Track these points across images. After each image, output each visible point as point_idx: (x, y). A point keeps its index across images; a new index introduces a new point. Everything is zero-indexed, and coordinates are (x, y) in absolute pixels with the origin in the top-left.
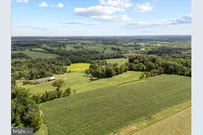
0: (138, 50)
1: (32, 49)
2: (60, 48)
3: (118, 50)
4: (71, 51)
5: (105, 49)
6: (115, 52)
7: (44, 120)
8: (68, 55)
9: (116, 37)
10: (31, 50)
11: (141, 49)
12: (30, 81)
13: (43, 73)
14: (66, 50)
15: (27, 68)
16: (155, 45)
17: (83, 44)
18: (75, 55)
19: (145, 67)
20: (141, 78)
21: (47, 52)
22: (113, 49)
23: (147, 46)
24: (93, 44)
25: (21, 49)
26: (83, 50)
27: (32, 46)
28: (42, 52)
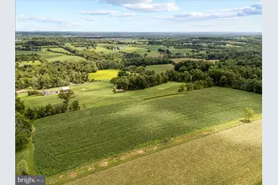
0: (195, 54)
1: (51, 49)
2: (87, 48)
3: (168, 52)
4: (102, 53)
5: (149, 51)
6: (162, 56)
7: (34, 138)
8: (97, 59)
9: (169, 33)
10: (48, 50)
11: (201, 52)
12: (38, 91)
13: (56, 81)
14: (96, 51)
15: (38, 75)
16: (222, 46)
17: (120, 43)
18: (106, 59)
19: (191, 77)
20: (179, 91)
21: (69, 53)
22: (160, 50)
23: (211, 48)
24: (135, 43)
25: (37, 48)
26: (118, 51)
27: (51, 45)
28: (63, 53)
